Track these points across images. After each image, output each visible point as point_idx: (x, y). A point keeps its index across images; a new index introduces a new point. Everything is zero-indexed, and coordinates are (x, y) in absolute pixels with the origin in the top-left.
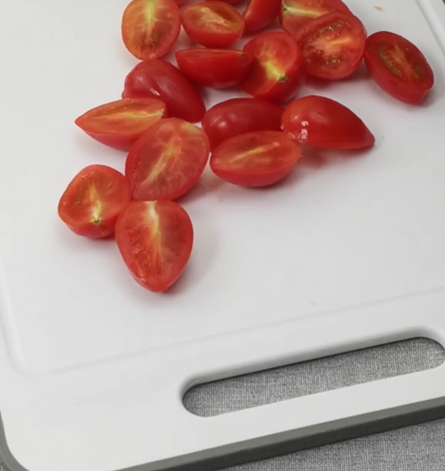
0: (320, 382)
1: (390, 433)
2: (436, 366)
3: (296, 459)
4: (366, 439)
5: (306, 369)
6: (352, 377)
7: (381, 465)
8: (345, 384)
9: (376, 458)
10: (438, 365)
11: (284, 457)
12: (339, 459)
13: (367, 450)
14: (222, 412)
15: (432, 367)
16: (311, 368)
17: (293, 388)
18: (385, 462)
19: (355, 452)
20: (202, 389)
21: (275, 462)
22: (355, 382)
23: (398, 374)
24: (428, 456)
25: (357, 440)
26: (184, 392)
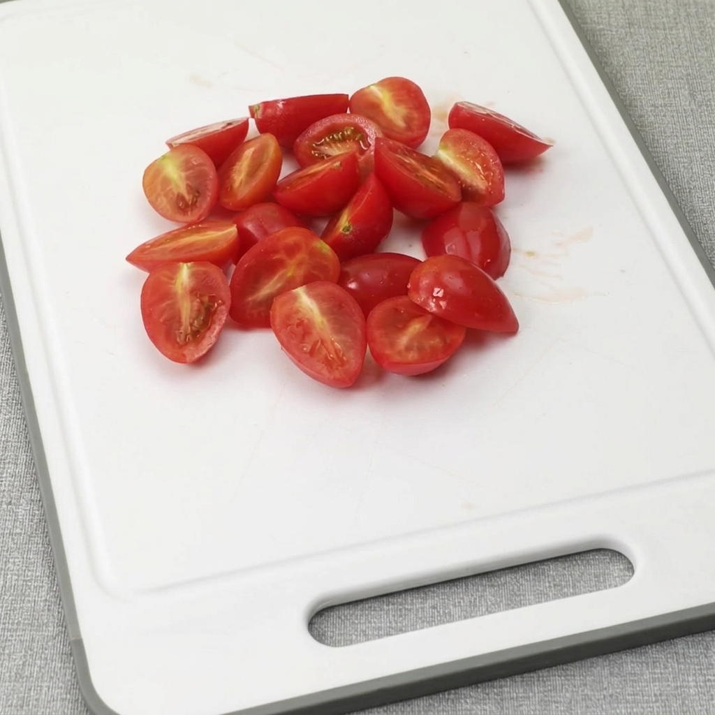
0: (478, 604)
1: (565, 667)
2: (621, 584)
3: (448, 699)
4: (535, 675)
5: (460, 589)
6: (518, 599)
7: (554, 707)
8: (509, 606)
9: (547, 699)
10: (625, 582)
11: (434, 697)
12: (502, 700)
13: (536, 688)
14: (358, 642)
15: (616, 586)
16: (467, 586)
17: (444, 612)
18: (557, 703)
19: (521, 691)
20: (332, 613)
21: (422, 704)
22: (521, 604)
23: (574, 594)
24: (611, 696)
25: (524, 675)
26: (311, 616)
